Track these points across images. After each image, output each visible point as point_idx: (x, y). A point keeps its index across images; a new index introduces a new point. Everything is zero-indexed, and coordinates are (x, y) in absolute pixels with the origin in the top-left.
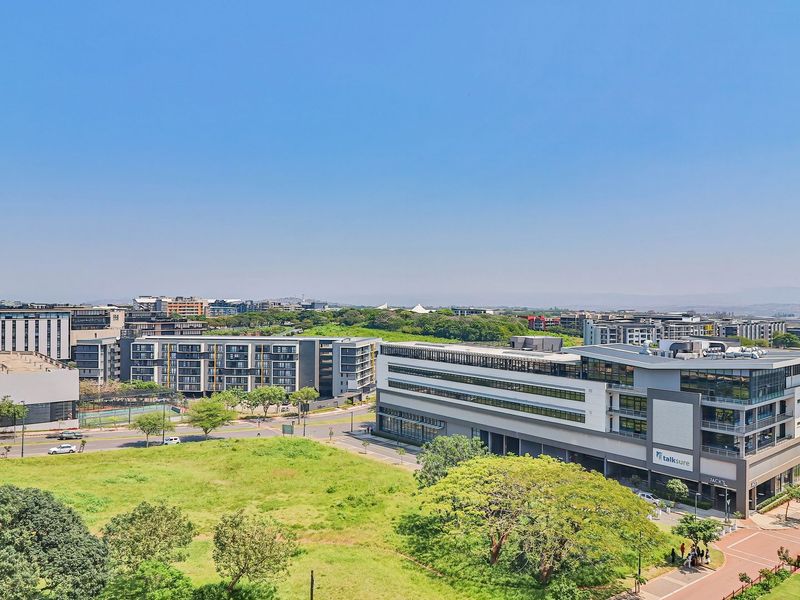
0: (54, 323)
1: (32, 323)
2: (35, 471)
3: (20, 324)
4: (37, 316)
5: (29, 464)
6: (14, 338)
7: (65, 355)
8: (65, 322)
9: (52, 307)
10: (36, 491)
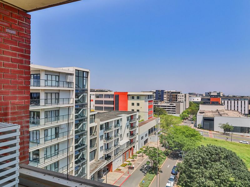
0: (243, 102)
1: (236, 102)
2: (235, 146)
3: (233, 102)
4: (238, 100)
5: (233, 144)
6: (231, 106)
7: (247, 112)
8: (247, 102)
9: (243, 97)
10: (231, 151)
